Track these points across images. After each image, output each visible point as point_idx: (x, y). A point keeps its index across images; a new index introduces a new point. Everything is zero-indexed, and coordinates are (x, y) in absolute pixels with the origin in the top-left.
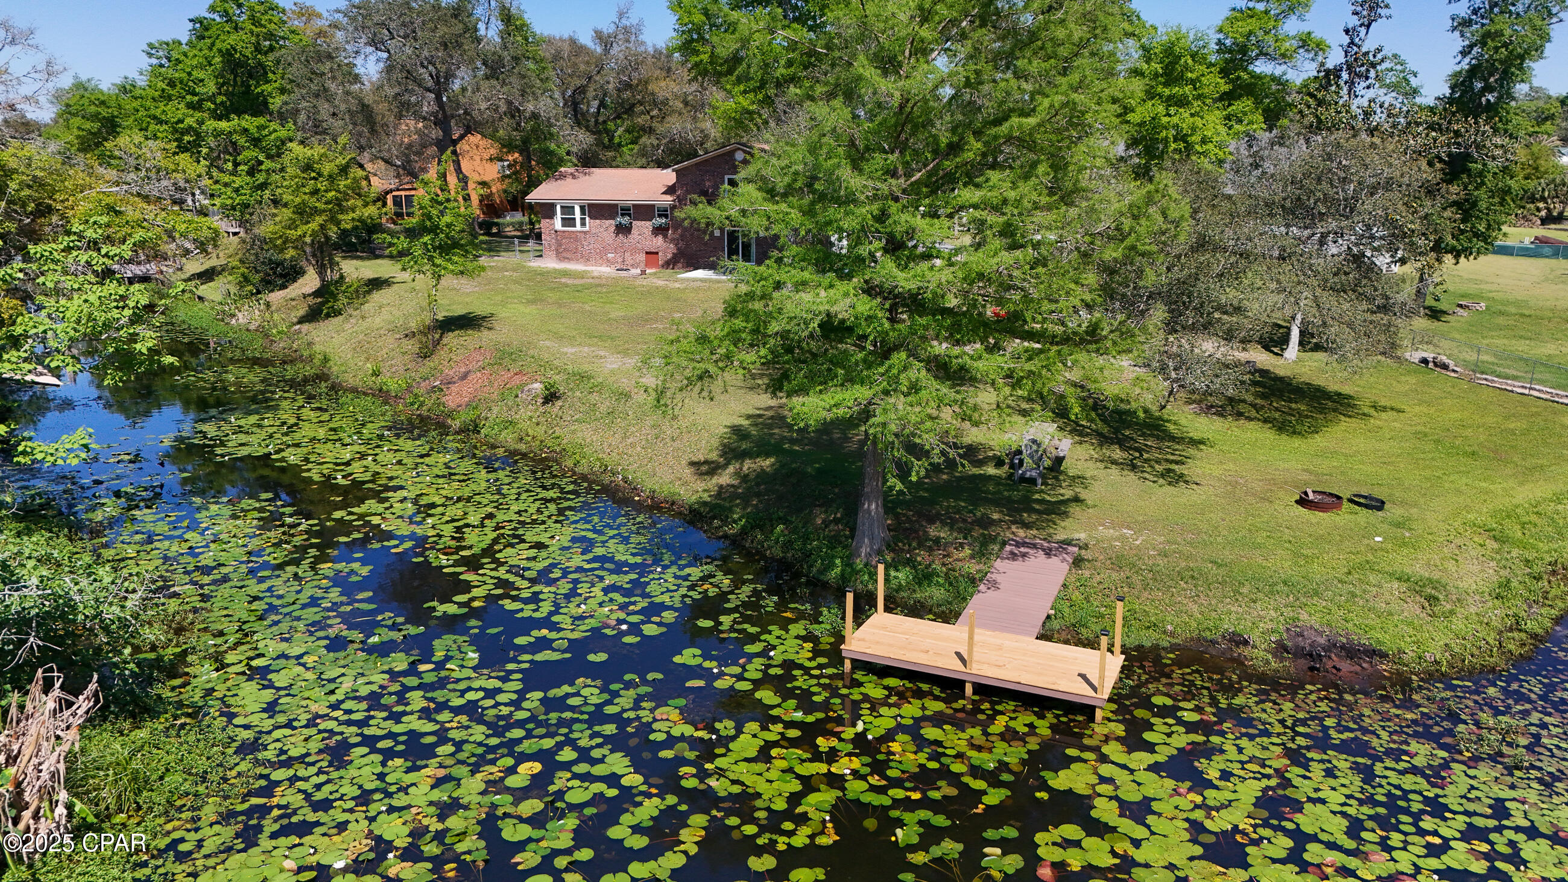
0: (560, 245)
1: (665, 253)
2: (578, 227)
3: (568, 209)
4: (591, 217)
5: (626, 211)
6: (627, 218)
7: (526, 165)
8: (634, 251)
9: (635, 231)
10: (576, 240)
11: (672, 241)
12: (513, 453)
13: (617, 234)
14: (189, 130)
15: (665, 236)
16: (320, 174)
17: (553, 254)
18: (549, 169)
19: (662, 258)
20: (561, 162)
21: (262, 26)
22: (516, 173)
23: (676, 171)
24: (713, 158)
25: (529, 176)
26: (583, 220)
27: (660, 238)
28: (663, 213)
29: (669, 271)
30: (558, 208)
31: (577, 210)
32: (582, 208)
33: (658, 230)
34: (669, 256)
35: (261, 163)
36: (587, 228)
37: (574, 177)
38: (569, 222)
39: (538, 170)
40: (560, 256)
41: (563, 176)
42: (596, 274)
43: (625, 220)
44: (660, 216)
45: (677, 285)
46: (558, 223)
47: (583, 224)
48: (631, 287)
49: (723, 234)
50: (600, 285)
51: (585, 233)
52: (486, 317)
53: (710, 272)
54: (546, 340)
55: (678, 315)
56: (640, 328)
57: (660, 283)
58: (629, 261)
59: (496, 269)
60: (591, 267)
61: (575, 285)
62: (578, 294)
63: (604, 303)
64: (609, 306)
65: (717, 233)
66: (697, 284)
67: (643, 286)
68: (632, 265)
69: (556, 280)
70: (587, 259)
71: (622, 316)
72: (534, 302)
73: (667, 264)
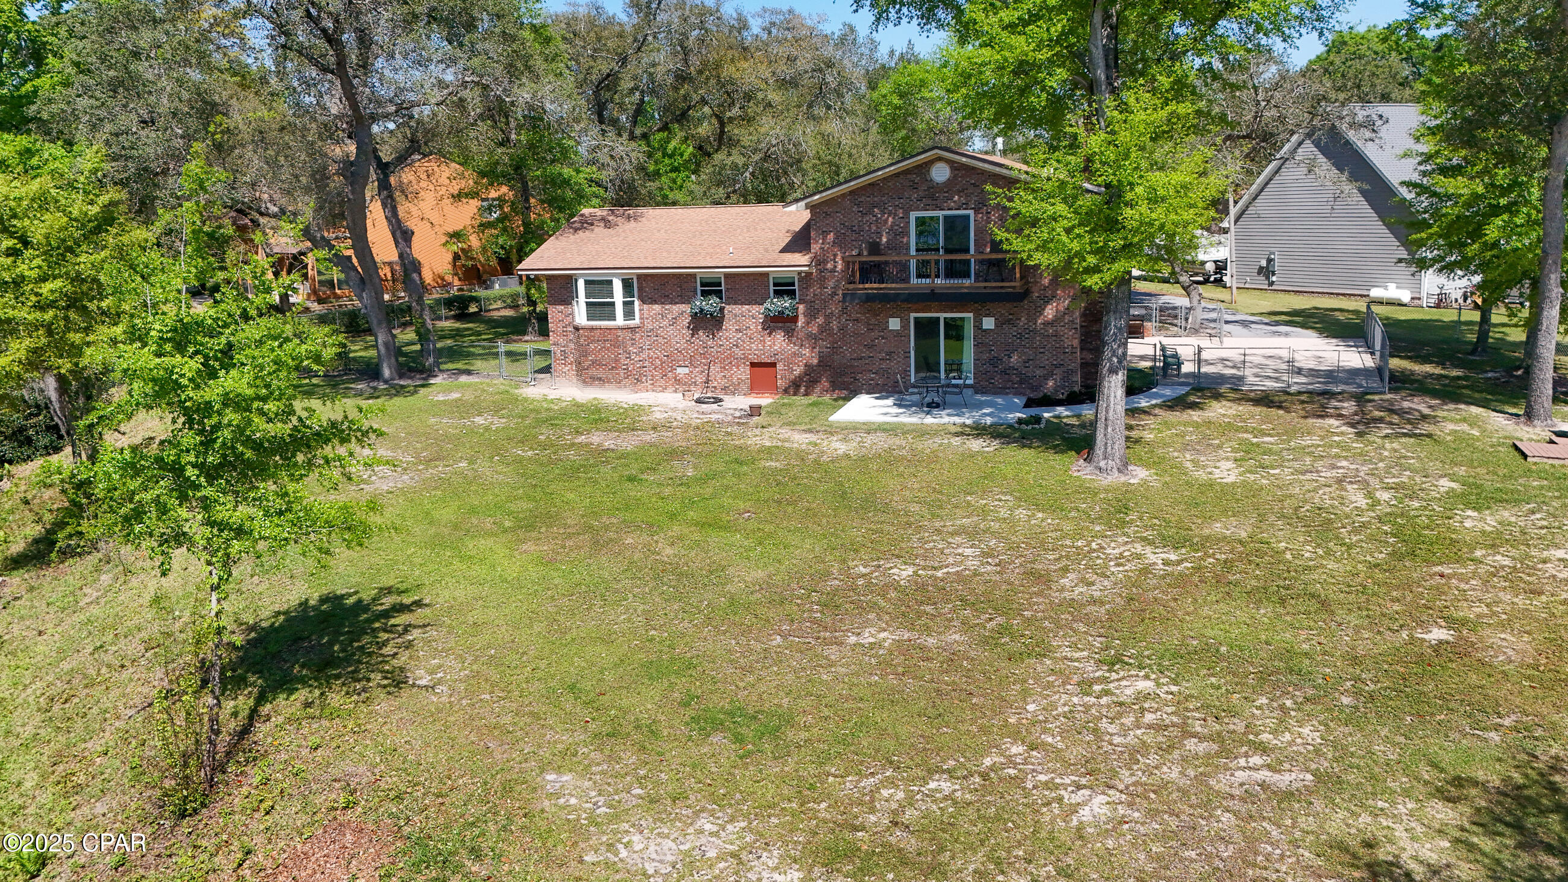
0: (583, 353)
1: (789, 364)
2: (620, 320)
3: (599, 286)
4: (643, 301)
5: (711, 288)
6: (714, 300)
7: (522, 205)
8: (729, 361)
9: (729, 325)
10: (616, 344)
11: (804, 340)
13: (694, 331)
15: (790, 333)
17: (570, 370)
18: (561, 210)
19: (783, 375)
20: (581, 197)
22: (503, 219)
23: (812, 207)
24: (885, 179)
25: (526, 224)
26: (628, 305)
27: (779, 337)
28: (784, 289)
29: (800, 400)
30: (581, 284)
31: (618, 286)
32: (627, 285)
33: (778, 322)
34: (798, 371)
36: (637, 321)
37: (607, 224)
38: (600, 309)
39: (539, 212)
40: (586, 374)
41: (587, 224)
42: (658, 416)
43: (711, 304)
44: (780, 293)
45: (838, 446)
46: (580, 314)
47: (629, 313)
48: (742, 459)
49: (905, 326)
50: (674, 454)
51: (632, 329)
52: (401, 609)
53: (890, 402)
54: (565, 761)
55: (904, 573)
56: (833, 653)
57: (800, 439)
58: (718, 380)
59: (461, 408)
60: (644, 395)
61: (624, 456)
62: (633, 491)
63: (702, 525)
64: (715, 538)
65: (894, 324)
66: (880, 442)
67: (769, 452)
68: (725, 389)
69: (581, 439)
70: (636, 379)
71: (765, 585)
72: (530, 527)
73: (795, 387)
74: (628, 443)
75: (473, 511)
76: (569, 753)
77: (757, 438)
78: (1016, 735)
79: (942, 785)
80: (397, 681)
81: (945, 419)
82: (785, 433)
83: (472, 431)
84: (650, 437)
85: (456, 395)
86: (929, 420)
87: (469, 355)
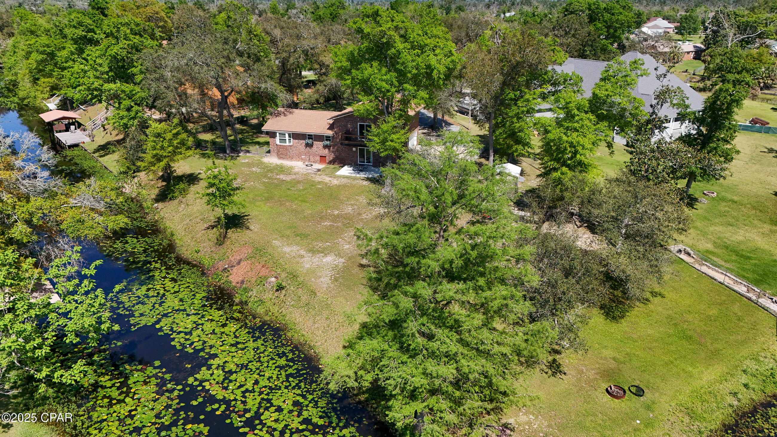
0: (279, 151)
1: (329, 157)
2: (287, 143)
3: (282, 135)
4: (294, 139)
5: (310, 137)
6: (311, 140)
8: (315, 155)
9: (315, 146)
10: (287, 149)
11: (333, 152)
12: (264, 323)
13: (306, 147)
14: (96, 89)
15: (329, 149)
16: (164, 139)
17: (275, 155)
19: (328, 159)
21: (130, 40)
23: (334, 120)
26: (290, 140)
27: (327, 150)
28: (328, 138)
29: (331, 167)
30: (278, 134)
31: (287, 135)
32: (289, 135)
33: (325, 147)
34: (331, 159)
35: (132, 107)
36: (292, 144)
37: (285, 115)
38: (281, 140)
40: (280, 156)
41: (279, 114)
42: (296, 170)
43: (310, 141)
44: (327, 140)
46: (278, 142)
47: (290, 142)
48: (313, 184)
49: (357, 149)
50: (299, 182)
51: (291, 146)
52: (246, 216)
53: (351, 169)
54: (276, 239)
55: (336, 212)
56: (319, 226)
57: (327, 179)
58: (312, 159)
59: (249, 165)
60: (293, 162)
61: (287, 182)
62: (289, 192)
63: (302, 201)
64: (304, 204)
65: (354, 149)
66: (345, 181)
67: (319, 183)
68: (314, 162)
69: (278, 177)
70: (291, 158)
71: (310, 214)
72: (268, 200)
73: (330, 163)
74: (288, 178)
75: (256, 196)
76: (276, 238)
77: (318, 179)
78: (341, 238)
79: (328, 244)
80: (248, 228)
81: (362, 175)
82: (324, 177)
83: (252, 172)
84: (294, 177)
85: (247, 161)
86: (358, 175)
87: (248, 143)
